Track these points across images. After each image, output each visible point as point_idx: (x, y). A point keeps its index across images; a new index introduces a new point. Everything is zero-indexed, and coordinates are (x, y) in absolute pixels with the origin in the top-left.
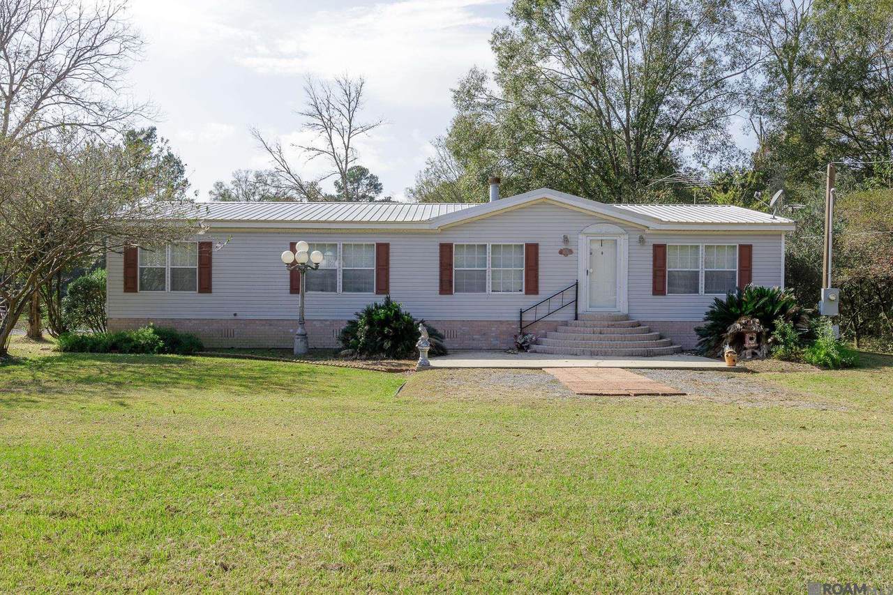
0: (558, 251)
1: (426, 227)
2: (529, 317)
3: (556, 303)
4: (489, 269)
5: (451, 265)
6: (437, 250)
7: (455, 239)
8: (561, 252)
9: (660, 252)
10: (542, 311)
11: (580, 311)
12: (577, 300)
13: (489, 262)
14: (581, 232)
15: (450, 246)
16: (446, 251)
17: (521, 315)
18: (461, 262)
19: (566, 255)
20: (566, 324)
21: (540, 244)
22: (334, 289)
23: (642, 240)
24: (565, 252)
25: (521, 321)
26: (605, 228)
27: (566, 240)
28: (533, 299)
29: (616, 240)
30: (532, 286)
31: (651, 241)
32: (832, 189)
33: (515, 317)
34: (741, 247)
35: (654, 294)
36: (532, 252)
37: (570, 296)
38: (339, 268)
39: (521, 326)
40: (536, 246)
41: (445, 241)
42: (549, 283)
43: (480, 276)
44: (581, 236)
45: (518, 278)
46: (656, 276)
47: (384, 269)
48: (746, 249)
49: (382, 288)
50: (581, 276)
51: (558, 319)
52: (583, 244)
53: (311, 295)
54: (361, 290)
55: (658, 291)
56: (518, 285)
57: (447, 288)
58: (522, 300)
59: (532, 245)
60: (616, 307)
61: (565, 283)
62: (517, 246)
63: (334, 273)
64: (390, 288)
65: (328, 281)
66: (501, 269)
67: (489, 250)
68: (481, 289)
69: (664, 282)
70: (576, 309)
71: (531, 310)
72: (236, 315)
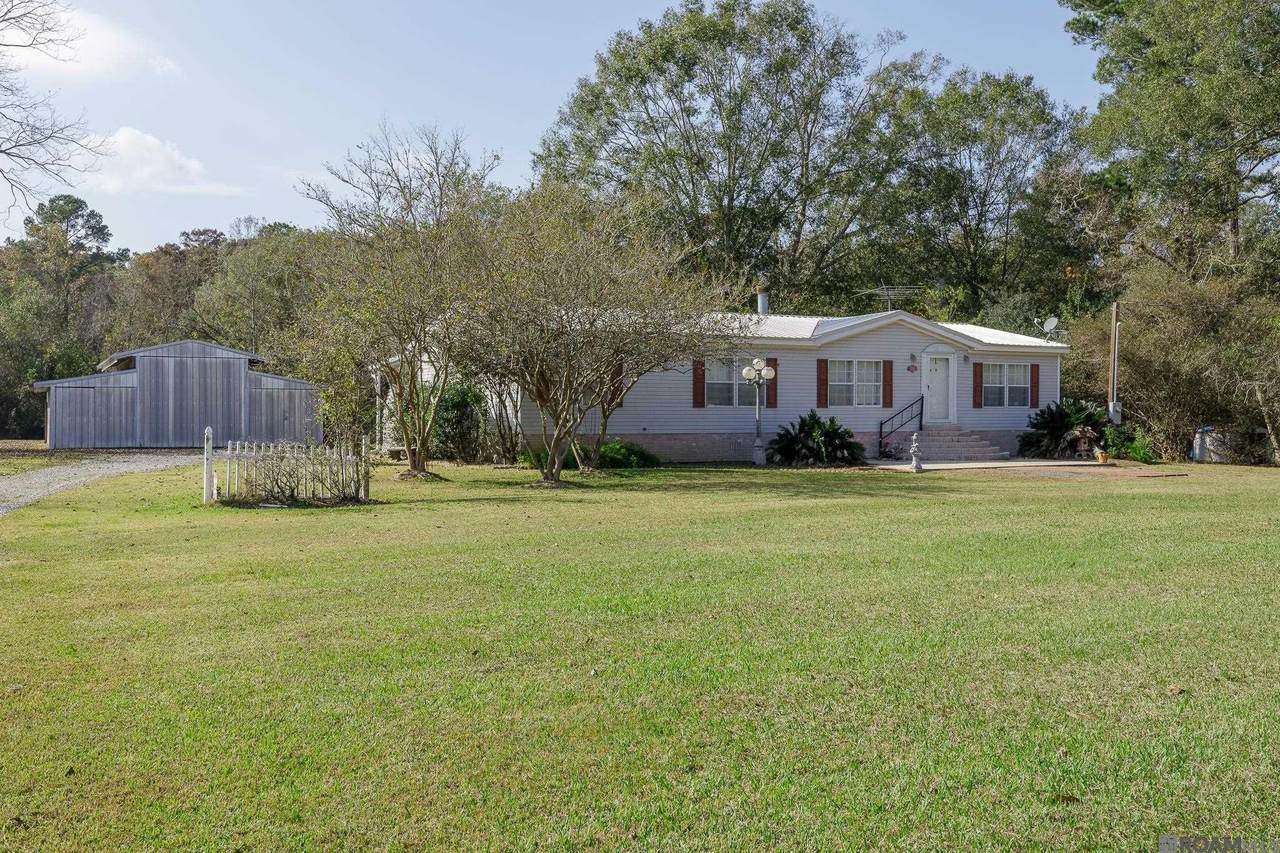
0: (906, 368)
1: (811, 343)
2: (887, 429)
3: (906, 415)
4: (854, 382)
5: (827, 380)
6: (815, 365)
7: (831, 355)
8: (908, 369)
9: (978, 369)
10: (897, 422)
11: (924, 423)
12: (921, 413)
13: (855, 378)
14: (923, 351)
15: (825, 362)
16: (822, 365)
17: (881, 428)
18: (835, 379)
19: (912, 371)
21: (894, 361)
22: (729, 402)
23: (966, 359)
25: (881, 432)
26: (941, 348)
27: (913, 357)
28: (888, 413)
29: (948, 359)
30: (888, 402)
31: (973, 360)
32: (1119, 323)
33: (876, 429)
34: (1032, 365)
35: (974, 407)
36: (888, 366)
37: (916, 409)
38: (735, 382)
39: (881, 437)
40: (891, 362)
41: (823, 357)
42: (901, 398)
43: (849, 389)
44: (924, 355)
45: (877, 392)
46: (975, 391)
47: (772, 385)
48: (1035, 369)
49: (772, 402)
50: (925, 392)
51: (907, 430)
52: (925, 361)
53: (711, 408)
54: (753, 403)
55: (977, 404)
56: (877, 398)
57: (822, 401)
58: (880, 413)
59: (888, 362)
60: (947, 417)
61: (912, 397)
62: (877, 363)
63: (730, 387)
64: (778, 402)
65: (725, 395)
66: (866, 384)
67: (855, 366)
68: (849, 402)
69: (981, 396)
70: (921, 421)
71: (889, 422)
72: (645, 429)
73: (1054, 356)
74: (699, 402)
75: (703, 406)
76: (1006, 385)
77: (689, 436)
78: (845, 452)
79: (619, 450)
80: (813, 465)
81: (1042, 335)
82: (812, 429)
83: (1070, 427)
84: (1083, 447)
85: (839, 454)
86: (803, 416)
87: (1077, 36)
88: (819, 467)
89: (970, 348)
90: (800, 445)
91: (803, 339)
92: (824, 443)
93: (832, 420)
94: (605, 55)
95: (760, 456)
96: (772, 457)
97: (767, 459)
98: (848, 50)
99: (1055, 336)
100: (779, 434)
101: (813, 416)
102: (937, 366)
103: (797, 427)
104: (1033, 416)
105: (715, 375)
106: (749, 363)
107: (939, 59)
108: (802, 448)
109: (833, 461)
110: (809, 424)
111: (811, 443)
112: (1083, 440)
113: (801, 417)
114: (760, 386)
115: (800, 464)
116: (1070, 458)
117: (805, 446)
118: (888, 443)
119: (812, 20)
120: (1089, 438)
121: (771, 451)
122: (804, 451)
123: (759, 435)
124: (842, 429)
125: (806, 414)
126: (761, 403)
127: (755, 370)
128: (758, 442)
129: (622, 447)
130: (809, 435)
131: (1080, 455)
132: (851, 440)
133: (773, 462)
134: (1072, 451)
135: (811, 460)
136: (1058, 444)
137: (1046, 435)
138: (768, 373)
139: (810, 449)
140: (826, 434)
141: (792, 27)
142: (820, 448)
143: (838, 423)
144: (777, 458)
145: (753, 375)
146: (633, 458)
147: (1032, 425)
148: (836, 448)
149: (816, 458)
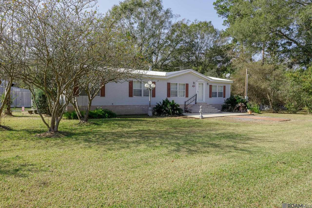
1: (166, 78)
2: (187, 103)
3: (192, 99)
4: (178, 90)
5: (170, 89)
6: (166, 84)
7: (171, 82)
9: (211, 86)
10: (189, 102)
11: (197, 102)
13: (178, 89)
14: (197, 81)
15: (170, 83)
16: (169, 84)
17: (185, 103)
18: (172, 88)
19: (194, 87)
20: (194, 105)
21: (189, 84)
22: (141, 95)
23: (208, 84)
24: (193, 86)
25: (185, 105)
26: (201, 80)
27: (194, 83)
28: (187, 99)
29: (203, 84)
30: (187, 96)
31: (210, 84)
32: (248, 75)
36: (187, 85)
37: (195, 98)
38: (142, 89)
39: (185, 106)
40: (188, 84)
41: (169, 82)
42: (191, 95)
43: (176, 92)
44: (197, 82)
45: (184, 93)
46: (210, 93)
47: (154, 90)
48: (225, 87)
49: (154, 95)
50: (197, 93)
51: (192, 104)
52: (197, 84)
53: (135, 97)
54: (148, 96)
55: (210, 97)
56: (184, 94)
57: (169, 95)
58: (185, 99)
59: (187, 84)
60: (203, 100)
61: (194, 94)
62: (184, 84)
63: (140, 91)
64: (156, 95)
65: (139, 93)
66: (181, 90)
67: (178, 85)
68: (176, 96)
69: (212, 94)
70: (196, 101)
71: (188, 102)
72: (113, 104)
73: (229, 84)
74: (131, 95)
75: (132, 97)
76: (217, 91)
77: (128, 106)
78: (177, 111)
79: (101, 112)
80: (168, 116)
81: (226, 78)
82: (167, 104)
83: (237, 103)
84: (241, 109)
85: (175, 112)
86: (164, 100)
87: (219, 15)
88: (170, 117)
89: (209, 80)
90: (163, 109)
91: (163, 76)
92: (171, 108)
93: (173, 101)
94: (111, 10)
95: (150, 113)
96: (154, 113)
97: (153, 114)
98: (170, 12)
99: (229, 78)
100: (156, 106)
101: (167, 100)
102: (200, 86)
103: (162, 103)
104: (226, 100)
105: (136, 87)
106: (147, 83)
107: (188, 20)
108: (164, 110)
109: (174, 114)
110: (166, 103)
111: (167, 109)
112: (241, 107)
113: (163, 100)
114: (150, 90)
115: (163, 115)
116: (238, 112)
117: (165, 110)
118: (187, 108)
119: (162, 4)
120: (243, 106)
121: (154, 111)
122: (164, 111)
123: (150, 106)
124: (176, 104)
125: (164, 99)
126: (151, 96)
127: (149, 85)
128: (150, 108)
129: (102, 111)
130: (166, 106)
131: (240, 111)
132: (179, 107)
133: (154, 115)
134: (238, 110)
135: (167, 114)
136: (234, 108)
137: (230, 105)
138: (153, 86)
139: (166, 111)
140: (171, 106)
141: (157, 5)
142: (170, 110)
143: (175, 102)
144: (156, 113)
145: (148, 86)
146: (107, 114)
147: (226, 103)
148: (174, 110)
149: (168, 114)
